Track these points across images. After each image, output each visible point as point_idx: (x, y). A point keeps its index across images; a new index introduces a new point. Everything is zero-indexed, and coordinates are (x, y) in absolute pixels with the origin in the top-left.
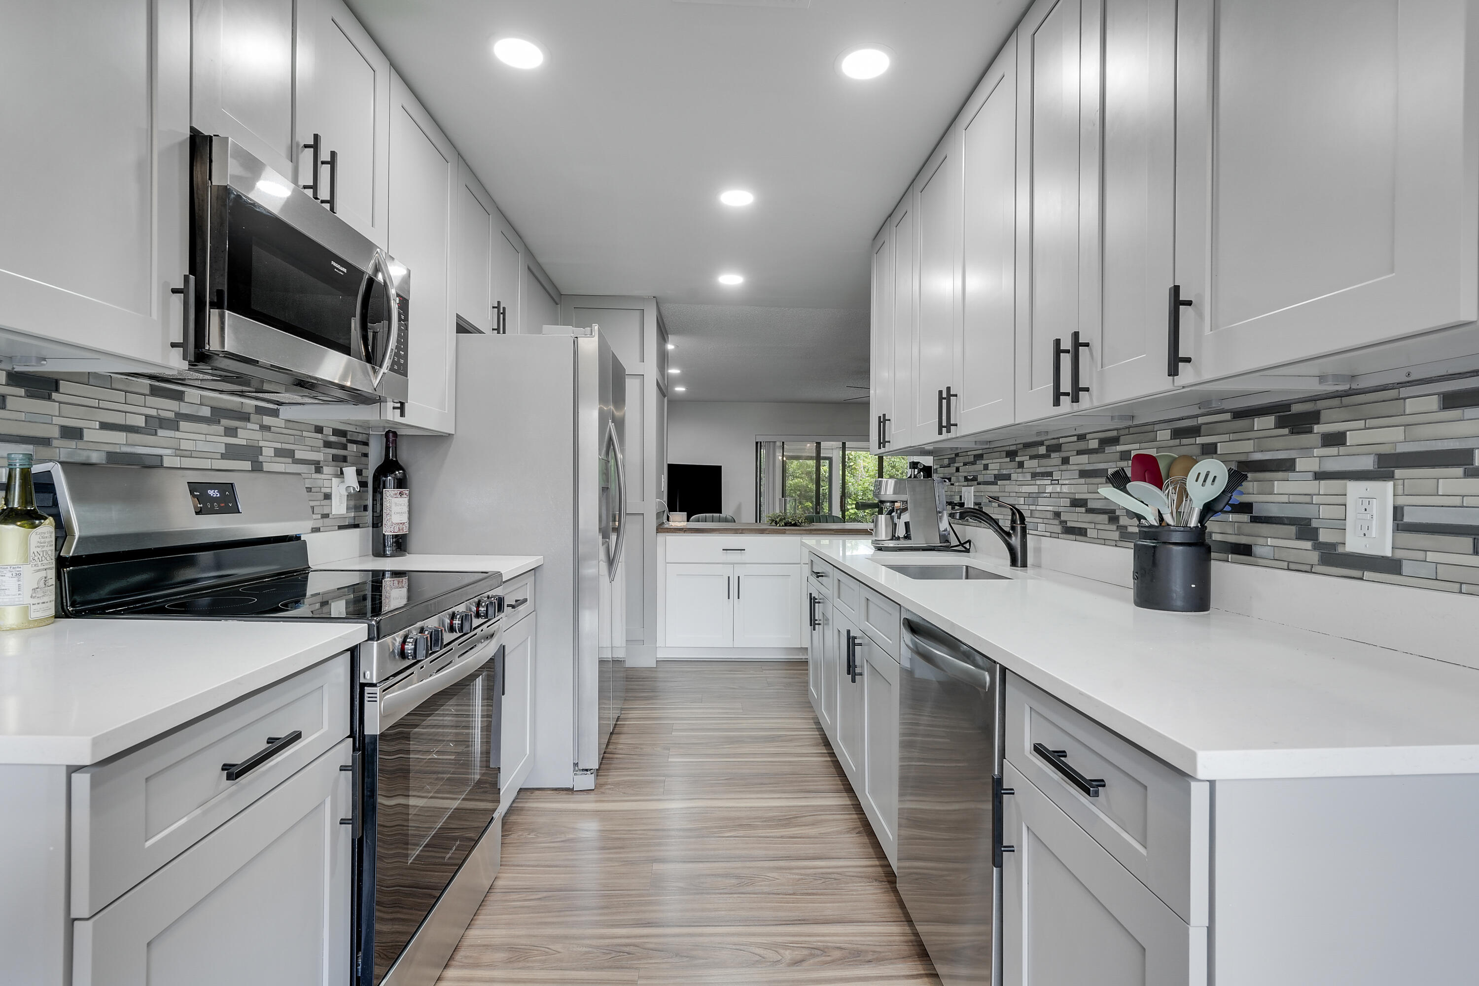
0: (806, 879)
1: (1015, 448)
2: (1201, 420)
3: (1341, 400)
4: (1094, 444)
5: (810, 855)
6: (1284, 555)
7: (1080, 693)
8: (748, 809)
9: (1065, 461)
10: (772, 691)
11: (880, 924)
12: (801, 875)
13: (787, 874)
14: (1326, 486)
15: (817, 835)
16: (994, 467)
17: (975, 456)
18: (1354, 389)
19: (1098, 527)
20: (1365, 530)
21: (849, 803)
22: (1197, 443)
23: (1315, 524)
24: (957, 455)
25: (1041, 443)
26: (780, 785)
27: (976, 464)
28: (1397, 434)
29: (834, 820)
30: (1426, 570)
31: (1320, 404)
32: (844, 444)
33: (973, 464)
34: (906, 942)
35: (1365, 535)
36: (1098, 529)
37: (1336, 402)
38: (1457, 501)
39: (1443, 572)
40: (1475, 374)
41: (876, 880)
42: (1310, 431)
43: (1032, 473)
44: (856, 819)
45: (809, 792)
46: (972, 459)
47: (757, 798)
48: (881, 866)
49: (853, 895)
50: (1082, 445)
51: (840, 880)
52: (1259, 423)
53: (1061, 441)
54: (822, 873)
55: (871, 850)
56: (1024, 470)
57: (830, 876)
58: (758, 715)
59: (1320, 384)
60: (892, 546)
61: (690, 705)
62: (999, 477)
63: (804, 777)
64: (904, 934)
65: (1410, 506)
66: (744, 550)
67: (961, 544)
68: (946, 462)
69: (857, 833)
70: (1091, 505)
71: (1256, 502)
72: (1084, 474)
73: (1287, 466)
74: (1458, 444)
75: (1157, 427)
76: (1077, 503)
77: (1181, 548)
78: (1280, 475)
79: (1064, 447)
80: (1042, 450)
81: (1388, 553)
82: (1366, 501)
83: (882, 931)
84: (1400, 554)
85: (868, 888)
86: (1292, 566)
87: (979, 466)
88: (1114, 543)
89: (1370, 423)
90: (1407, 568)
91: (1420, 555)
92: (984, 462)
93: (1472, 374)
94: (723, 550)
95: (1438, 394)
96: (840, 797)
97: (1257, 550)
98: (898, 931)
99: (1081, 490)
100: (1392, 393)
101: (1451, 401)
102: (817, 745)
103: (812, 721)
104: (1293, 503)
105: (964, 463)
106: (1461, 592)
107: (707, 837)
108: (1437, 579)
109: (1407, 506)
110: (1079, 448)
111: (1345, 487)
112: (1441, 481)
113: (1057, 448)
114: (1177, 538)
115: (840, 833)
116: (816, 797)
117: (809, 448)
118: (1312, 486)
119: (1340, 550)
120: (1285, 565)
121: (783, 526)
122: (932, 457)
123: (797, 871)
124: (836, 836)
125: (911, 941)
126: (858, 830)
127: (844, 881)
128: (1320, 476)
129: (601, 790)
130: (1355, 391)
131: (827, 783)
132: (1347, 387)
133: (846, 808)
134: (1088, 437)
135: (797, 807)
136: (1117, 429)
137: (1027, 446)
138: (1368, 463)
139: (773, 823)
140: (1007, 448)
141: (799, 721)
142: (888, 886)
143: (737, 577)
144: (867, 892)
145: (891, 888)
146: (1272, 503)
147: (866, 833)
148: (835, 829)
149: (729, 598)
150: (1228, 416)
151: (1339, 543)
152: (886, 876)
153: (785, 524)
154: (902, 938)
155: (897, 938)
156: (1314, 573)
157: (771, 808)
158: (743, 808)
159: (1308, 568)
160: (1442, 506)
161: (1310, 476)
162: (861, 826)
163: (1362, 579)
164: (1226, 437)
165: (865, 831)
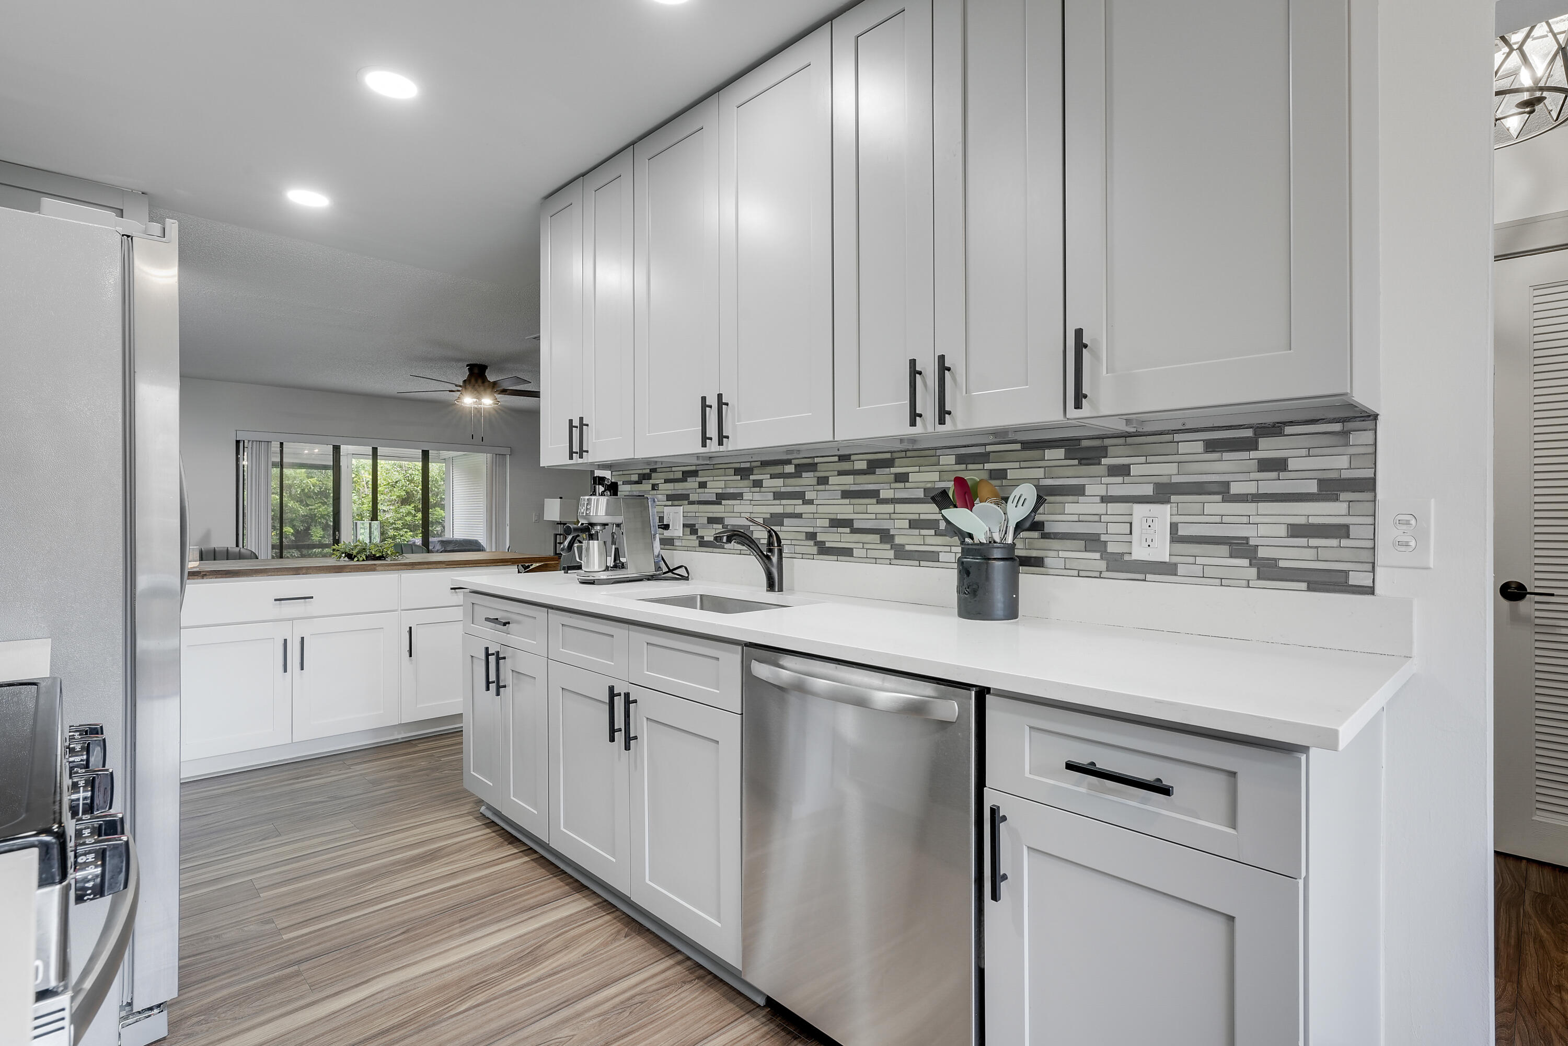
0: (608, 1019)
1: (749, 466)
2: (989, 448)
3: (1126, 439)
4: (862, 465)
5: (591, 987)
6: (1075, 565)
7: (1156, 702)
8: (467, 961)
9: (823, 481)
10: (383, 792)
11: (724, 1030)
12: (599, 1015)
13: (581, 1023)
14: (1113, 507)
15: (581, 958)
16: (716, 485)
17: (683, 472)
18: (1139, 432)
19: (866, 546)
20: (1149, 542)
21: (589, 904)
22: (985, 468)
23: (1103, 538)
24: (654, 470)
25: (788, 462)
26: (487, 913)
27: (686, 481)
28: (1172, 469)
29: (588, 931)
30: (1197, 570)
31: (1107, 442)
32: (375, 450)
33: (682, 482)
34: (763, 1036)
35: (1149, 546)
36: (867, 549)
37: (1121, 441)
38: (1218, 519)
39: (1209, 572)
40: (1230, 428)
41: (685, 982)
42: (1099, 464)
43: (774, 492)
44: (611, 921)
45: (532, 908)
46: (679, 475)
47: (469, 942)
48: (679, 963)
49: (673, 1011)
50: (846, 466)
51: (646, 1001)
52: (1050, 454)
53: (816, 460)
54: (622, 1003)
55: (654, 950)
56: (763, 489)
57: (632, 1002)
58: (387, 829)
59: (1126, 425)
60: (605, 578)
61: (263, 845)
62: (720, 498)
63: (512, 892)
64: (755, 1029)
65: (1182, 523)
66: (312, 597)
67: (670, 571)
68: (635, 478)
69: (625, 937)
70: (856, 525)
71: (1047, 521)
72: (846, 494)
73: (1079, 491)
74: (1218, 477)
75: (939, 452)
76: (837, 523)
77: (1002, 563)
78: (1070, 498)
79: (819, 467)
80: (790, 469)
81: (1167, 559)
82: (1150, 520)
83: (735, 1036)
84: (1175, 559)
85: (683, 995)
86: (1082, 573)
87: (692, 483)
88: (888, 561)
89: (1150, 459)
90: (1181, 569)
91: (1191, 560)
92: (699, 479)
93: (1228, 428)
94: (276, 600)
95: (1204, 441)
96: (574, 901)
97: (1048, 561)
98: (747, 1029)
99: (845, 510)
100: (1168, 437)
101: (1211, 446)
102: (500, 846)
103: (471, 817)
104: (1083, 521)
105: (665, 480)
106: (1221, 585)
107: (434, 1025)
108: (1203, 577)
109: (1180, 523)
110: (840, 469)
111: (1132, 509)
112: (1205, 504)
113: (812, 467)
114: (997, 554)
115: (605, 944)
116: (546, 912)
117: (320, 452)
118: (1100, 509)
119: (1126, 558)
120: (1076, 573)
121: (363, 560)
122: (610, 472)
123: (591, 1014)
124: (605, 950)
125: (767, 1033)
126: (623, 933)
127: (651, 1000)
128: (1105, 499)
129: (182, 1032)
130: (1140, 433)
131: (551, 887)
132: (1134, 430)
133: (591, 911)
134: (853, 458)
135: (529, 933)
136: (891, 452)
137: (765, 464)
138: (1148, 490)
139: (516, 966)
140: (737, 466)
141: (454, 821)
142: (701, 983)
143: (300, 640)
144: (686, 1001)
145: (706, 984)
146: (1062, 521)
147: (635, 932)
148: (597, 942)
149: (285, 671)
150: (1018, 446)
151: (1125, 553)
152: (691, 973)
153: (366, 557)
154: (756, 1034)
155: (752, 1037)
156: (1102, 578)
157: (497, 949)
158: (454, 964)
159: (1097, 574)
160: (1207, 523)
161: (1098, 499)
162: (624, 927)
163: (1145, 580)
164: (1017, 465)
165: (631, 930)
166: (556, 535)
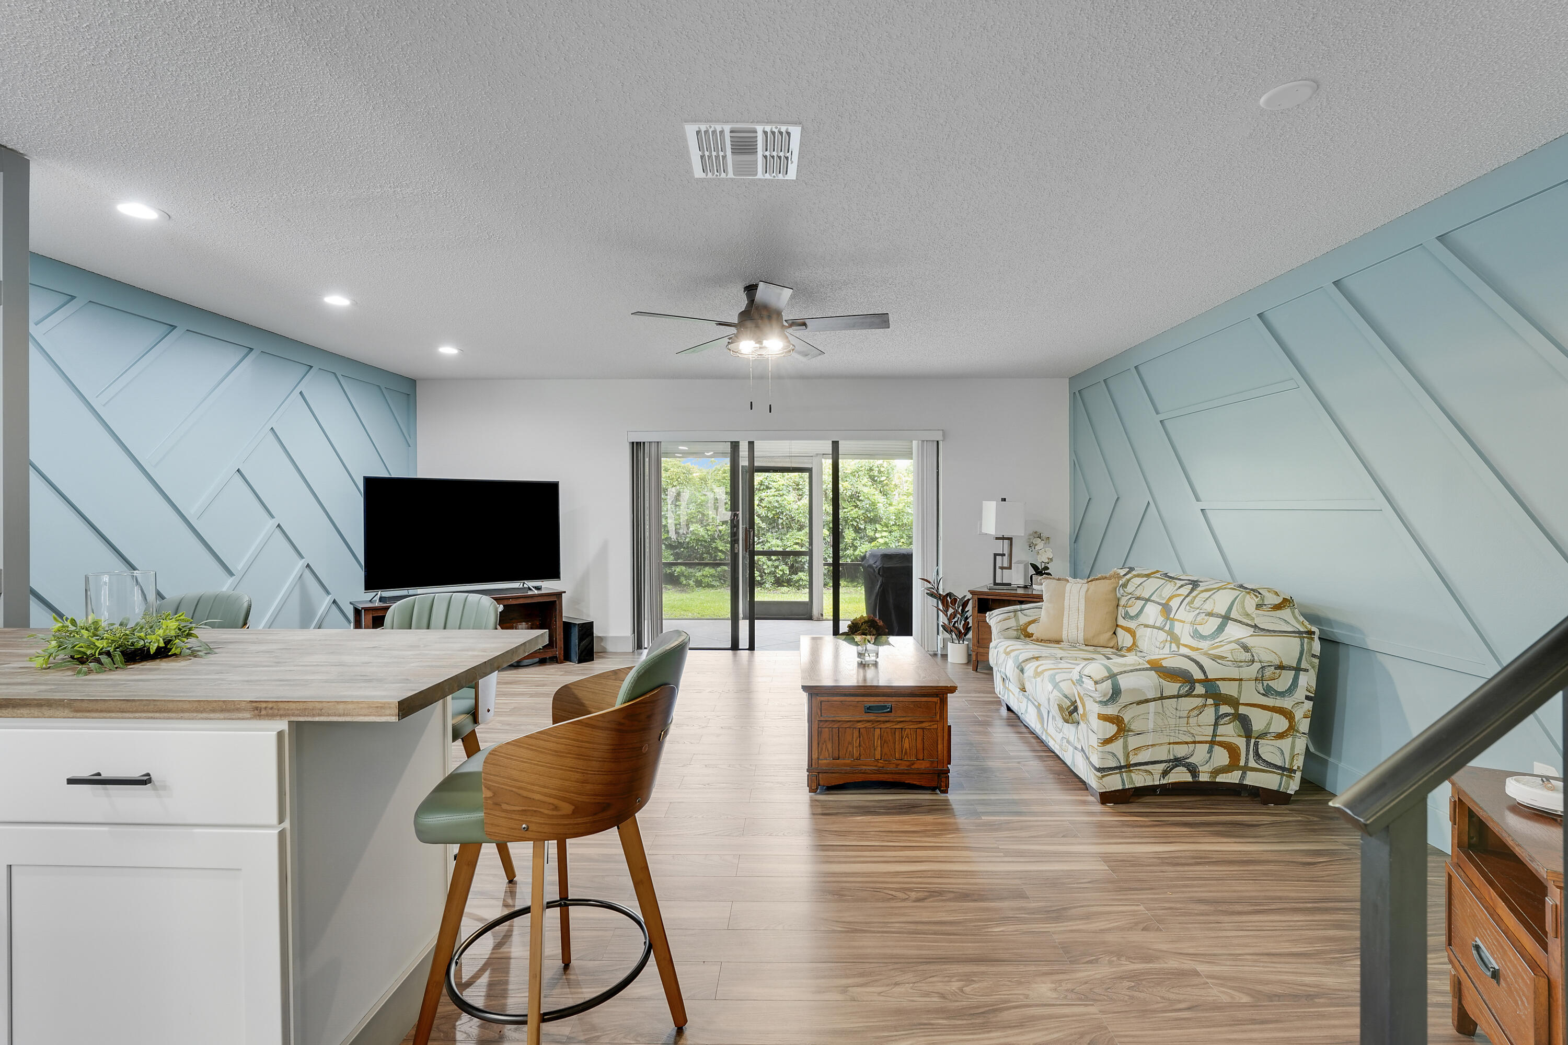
166: (995, 555)
